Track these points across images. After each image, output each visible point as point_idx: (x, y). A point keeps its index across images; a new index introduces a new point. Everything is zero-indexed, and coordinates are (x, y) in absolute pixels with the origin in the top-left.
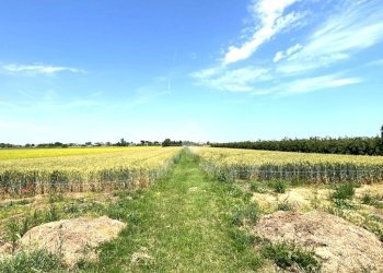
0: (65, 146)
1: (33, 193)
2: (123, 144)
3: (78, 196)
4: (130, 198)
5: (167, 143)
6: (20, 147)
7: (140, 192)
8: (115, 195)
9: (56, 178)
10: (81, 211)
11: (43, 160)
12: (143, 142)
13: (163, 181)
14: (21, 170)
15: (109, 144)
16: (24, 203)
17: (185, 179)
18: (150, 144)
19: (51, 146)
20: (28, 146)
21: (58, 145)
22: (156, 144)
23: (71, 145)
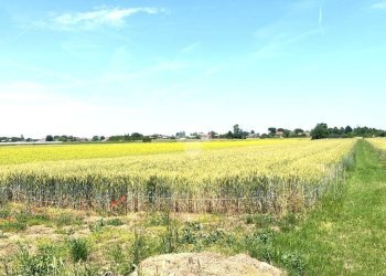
0: (147, 139)
1: (123, 209)
2: (238, 135)
3: (190, 218)
4: (277, 229)
5: (321, 133)
6: (86, 141)
7: (292, 220)
8: (249, 222)
9: (154, 187)
10: (200, 241)
11: (126, 160)
12: (273, 131)
13: (331, 203)
14: (106, 174)
15: (213, 136)
16: (117, 223)
17: (375, 202)
18: (287, 134)
19: (127, 139)
20: (95, 139)
21: (136, 137)
22: (299, 133)
23: (155, 137)
